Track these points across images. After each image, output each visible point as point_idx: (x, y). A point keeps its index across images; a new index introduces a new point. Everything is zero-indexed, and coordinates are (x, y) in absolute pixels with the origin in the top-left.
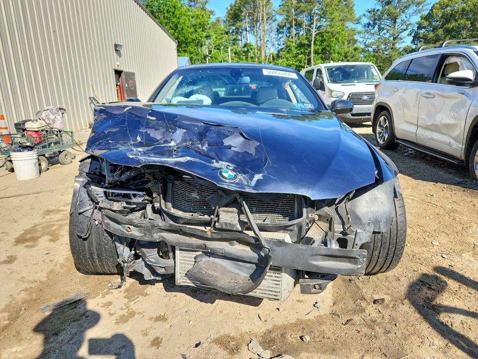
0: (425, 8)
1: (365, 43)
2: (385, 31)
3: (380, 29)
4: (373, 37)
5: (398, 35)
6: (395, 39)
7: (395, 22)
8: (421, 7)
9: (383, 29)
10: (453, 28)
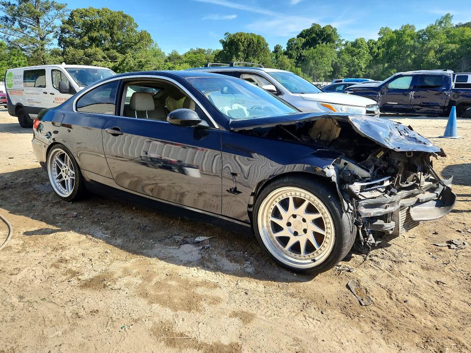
0: (65, 13)
1: (7, 38)
2: (28, 30)
3: (22, 27)
4: (17, 34)
5: (45, 37)
6: (42, 39)
7: (38, 22)
8: (61, 11)
9: (26, 27)
10: (95, 38)
